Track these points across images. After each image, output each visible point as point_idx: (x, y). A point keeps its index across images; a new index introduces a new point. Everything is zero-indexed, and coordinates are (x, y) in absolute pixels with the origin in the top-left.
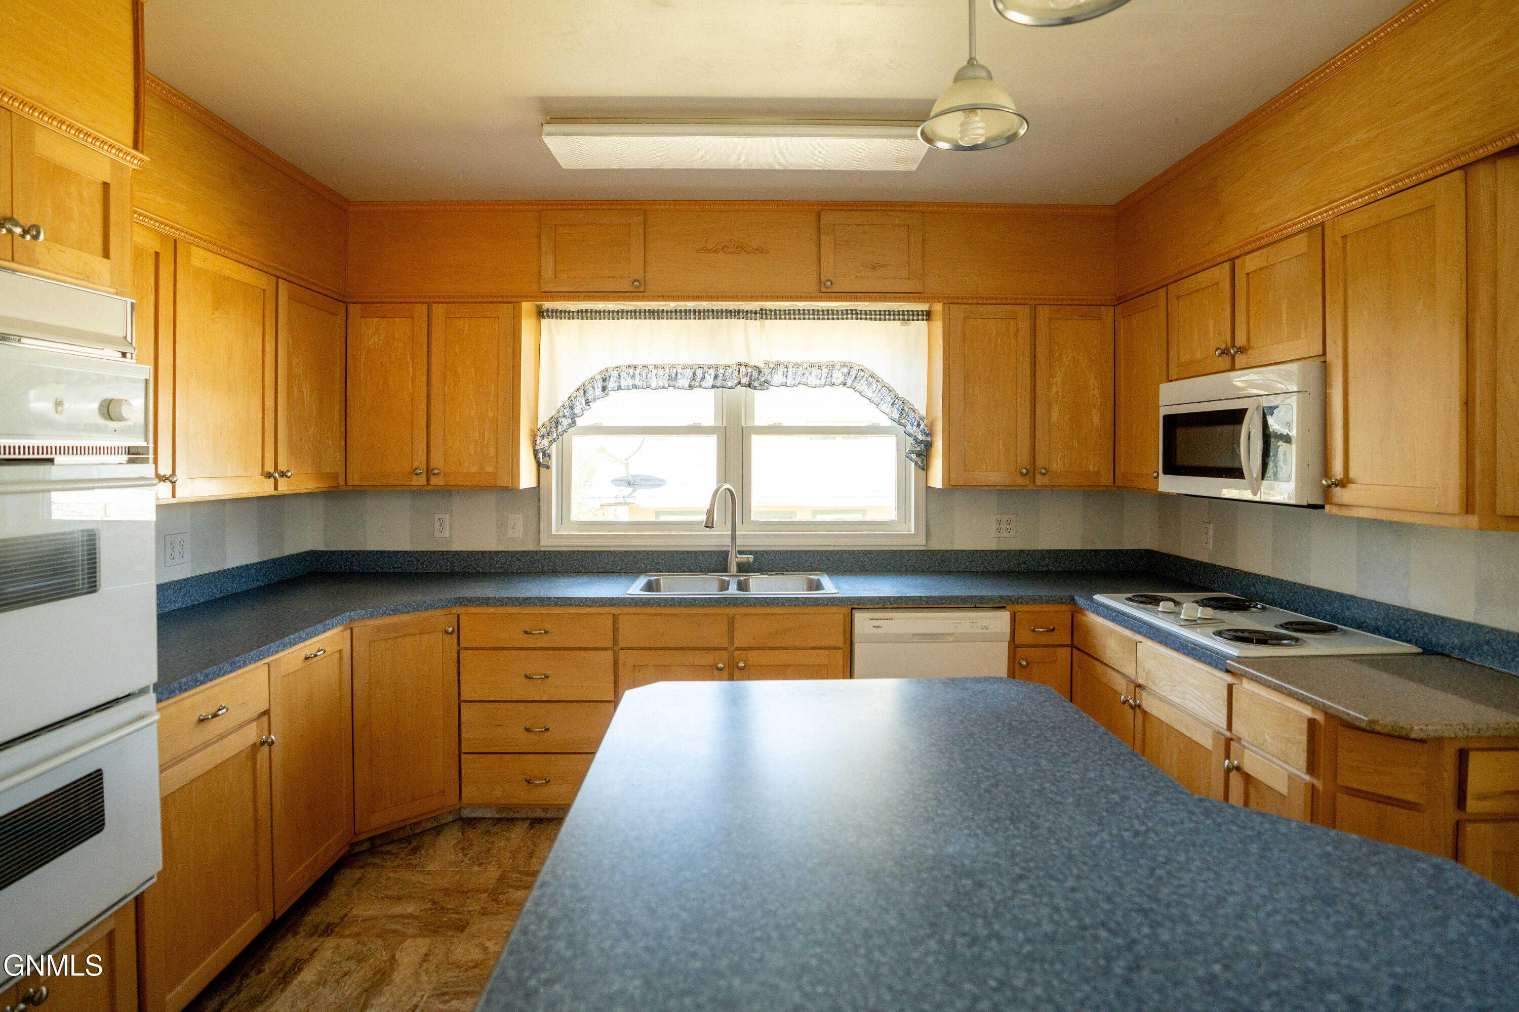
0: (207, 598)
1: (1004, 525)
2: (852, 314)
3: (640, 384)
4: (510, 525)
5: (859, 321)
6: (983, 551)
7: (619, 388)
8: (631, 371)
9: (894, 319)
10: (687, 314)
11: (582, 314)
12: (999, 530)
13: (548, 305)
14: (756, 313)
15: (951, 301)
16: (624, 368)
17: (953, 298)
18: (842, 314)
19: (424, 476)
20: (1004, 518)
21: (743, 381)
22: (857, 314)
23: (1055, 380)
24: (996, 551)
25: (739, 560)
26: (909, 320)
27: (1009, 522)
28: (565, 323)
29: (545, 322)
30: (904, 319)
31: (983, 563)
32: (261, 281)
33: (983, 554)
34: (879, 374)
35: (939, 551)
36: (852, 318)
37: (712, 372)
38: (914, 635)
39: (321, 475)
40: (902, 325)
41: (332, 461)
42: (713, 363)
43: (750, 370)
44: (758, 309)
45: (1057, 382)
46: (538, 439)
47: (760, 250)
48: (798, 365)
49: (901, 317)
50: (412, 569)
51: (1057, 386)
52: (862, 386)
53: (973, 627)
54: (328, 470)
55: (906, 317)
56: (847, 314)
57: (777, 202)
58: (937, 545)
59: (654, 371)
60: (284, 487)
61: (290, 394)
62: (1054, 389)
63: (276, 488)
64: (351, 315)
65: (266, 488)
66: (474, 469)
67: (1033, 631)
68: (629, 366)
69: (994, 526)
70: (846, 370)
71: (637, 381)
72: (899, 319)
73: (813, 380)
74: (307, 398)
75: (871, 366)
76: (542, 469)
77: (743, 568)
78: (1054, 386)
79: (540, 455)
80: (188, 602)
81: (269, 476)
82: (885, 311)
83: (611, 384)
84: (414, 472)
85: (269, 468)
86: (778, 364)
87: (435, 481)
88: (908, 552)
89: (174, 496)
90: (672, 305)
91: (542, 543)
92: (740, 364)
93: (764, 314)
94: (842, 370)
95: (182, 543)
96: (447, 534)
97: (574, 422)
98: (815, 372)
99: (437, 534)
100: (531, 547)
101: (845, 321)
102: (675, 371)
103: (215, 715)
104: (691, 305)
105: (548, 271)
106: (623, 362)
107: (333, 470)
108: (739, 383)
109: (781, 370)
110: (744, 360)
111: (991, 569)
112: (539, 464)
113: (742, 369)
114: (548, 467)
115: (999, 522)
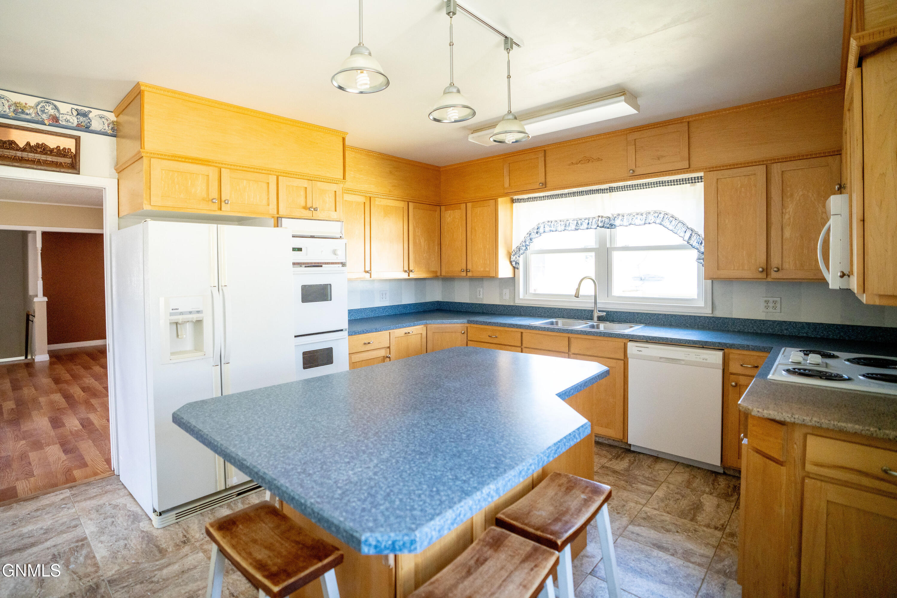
0: (394, 313)
1: (771, 305)
2: (660, 183)
3: (554, 229)
4: (504, 294)
5: (664, 187)
6: (753, 320)
7: (544, 232)
8: (550, 223)
9: (686, 183)
10: (574, 194)
11: (529, 199)
12: (767, 307)
13: (515, 197)
14: (607, 189)
15: (708, 170)
16: (546, 223)
17: (710, 168)
18: (654, 184)
19: (465, 272)
20: (771, 299)
21: (600, 225)
22: (663, 183)
23: (787, 211)
24: (763, 321)
25: (599, 315)
26: (695, 182)
27: (775, 302)
28: (522, 204)
29: (515, 204)
30: (692, 183)
31: (753, 327)
32: (401, 204)
33: (753, 322)
34: (676, 215)
35: (721, 318)
36: (660, 186)
37: (587, 221)
38: (661, 358)
39: (429, 271)
40: (691, 186)
41: (435, 267)
42: (587, 217)
43: (604, 219)
44: (608, 187)
45: (789, 212)
46: (512, 256)
47: (599, 159)
48: (629, 215)
49: (690, 181)
50: (470, 310)
51: (789, 214)
52: (666, 223)
53: (697, 358)
54: (433, 270)
55: (693, 181)
56: (657, 184)
57: (605, 134)
58: (720, 313)
59: (560, 223)
60: (412, 276)
61: (415, 243)
62: (787, 216)
63: (409, 276)
64: (442, 210)
65: (405, 276)
66: (482, 269)
67: (742, 365)
68: (548, 222)
69: (763, 304)
70: (656, 215)
71: (552, 229)
72: (689, 183)
73: (638, 222)
74: (422, 244)
75: (671, 212)
76: (516, 270)
77: (600, 319)
78: (787, 214)
79: (514, 263)
80: (387, 314)
81: (406, 271)
82: (680, 180)
83: (541, 230)
84: (462, 271)
85: (406, 269)
86: (619, 215)
87: (469, 274)
88: (700, 317)
89: (371, 277)
90: (566, 191)
91: (516, 302)
92: (599, 217)
93: (611, 190)
94: (654, 215)
95: (386, 294)
96: (481, 296)
97: (527, 248)
98: (639, 217)
99: (478, 297)
100: (512, 304)
101: (656, 188)
102: (568, 222)
103: (369, 343)
104: (575, 190)
105: (507, 185)
106: (546, 220)
107: (435, 270)
108: (598, 226)
109: (620, 217)
110: (601, 214)
111: (759, 332)
112: (514, 268)
113: (600, 219)
114: (518, 268)
115: (767, 302)
